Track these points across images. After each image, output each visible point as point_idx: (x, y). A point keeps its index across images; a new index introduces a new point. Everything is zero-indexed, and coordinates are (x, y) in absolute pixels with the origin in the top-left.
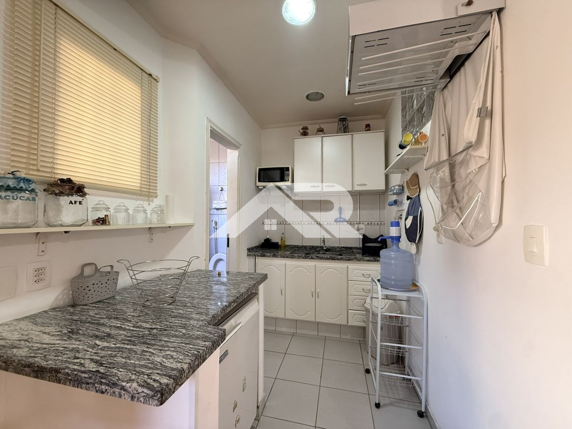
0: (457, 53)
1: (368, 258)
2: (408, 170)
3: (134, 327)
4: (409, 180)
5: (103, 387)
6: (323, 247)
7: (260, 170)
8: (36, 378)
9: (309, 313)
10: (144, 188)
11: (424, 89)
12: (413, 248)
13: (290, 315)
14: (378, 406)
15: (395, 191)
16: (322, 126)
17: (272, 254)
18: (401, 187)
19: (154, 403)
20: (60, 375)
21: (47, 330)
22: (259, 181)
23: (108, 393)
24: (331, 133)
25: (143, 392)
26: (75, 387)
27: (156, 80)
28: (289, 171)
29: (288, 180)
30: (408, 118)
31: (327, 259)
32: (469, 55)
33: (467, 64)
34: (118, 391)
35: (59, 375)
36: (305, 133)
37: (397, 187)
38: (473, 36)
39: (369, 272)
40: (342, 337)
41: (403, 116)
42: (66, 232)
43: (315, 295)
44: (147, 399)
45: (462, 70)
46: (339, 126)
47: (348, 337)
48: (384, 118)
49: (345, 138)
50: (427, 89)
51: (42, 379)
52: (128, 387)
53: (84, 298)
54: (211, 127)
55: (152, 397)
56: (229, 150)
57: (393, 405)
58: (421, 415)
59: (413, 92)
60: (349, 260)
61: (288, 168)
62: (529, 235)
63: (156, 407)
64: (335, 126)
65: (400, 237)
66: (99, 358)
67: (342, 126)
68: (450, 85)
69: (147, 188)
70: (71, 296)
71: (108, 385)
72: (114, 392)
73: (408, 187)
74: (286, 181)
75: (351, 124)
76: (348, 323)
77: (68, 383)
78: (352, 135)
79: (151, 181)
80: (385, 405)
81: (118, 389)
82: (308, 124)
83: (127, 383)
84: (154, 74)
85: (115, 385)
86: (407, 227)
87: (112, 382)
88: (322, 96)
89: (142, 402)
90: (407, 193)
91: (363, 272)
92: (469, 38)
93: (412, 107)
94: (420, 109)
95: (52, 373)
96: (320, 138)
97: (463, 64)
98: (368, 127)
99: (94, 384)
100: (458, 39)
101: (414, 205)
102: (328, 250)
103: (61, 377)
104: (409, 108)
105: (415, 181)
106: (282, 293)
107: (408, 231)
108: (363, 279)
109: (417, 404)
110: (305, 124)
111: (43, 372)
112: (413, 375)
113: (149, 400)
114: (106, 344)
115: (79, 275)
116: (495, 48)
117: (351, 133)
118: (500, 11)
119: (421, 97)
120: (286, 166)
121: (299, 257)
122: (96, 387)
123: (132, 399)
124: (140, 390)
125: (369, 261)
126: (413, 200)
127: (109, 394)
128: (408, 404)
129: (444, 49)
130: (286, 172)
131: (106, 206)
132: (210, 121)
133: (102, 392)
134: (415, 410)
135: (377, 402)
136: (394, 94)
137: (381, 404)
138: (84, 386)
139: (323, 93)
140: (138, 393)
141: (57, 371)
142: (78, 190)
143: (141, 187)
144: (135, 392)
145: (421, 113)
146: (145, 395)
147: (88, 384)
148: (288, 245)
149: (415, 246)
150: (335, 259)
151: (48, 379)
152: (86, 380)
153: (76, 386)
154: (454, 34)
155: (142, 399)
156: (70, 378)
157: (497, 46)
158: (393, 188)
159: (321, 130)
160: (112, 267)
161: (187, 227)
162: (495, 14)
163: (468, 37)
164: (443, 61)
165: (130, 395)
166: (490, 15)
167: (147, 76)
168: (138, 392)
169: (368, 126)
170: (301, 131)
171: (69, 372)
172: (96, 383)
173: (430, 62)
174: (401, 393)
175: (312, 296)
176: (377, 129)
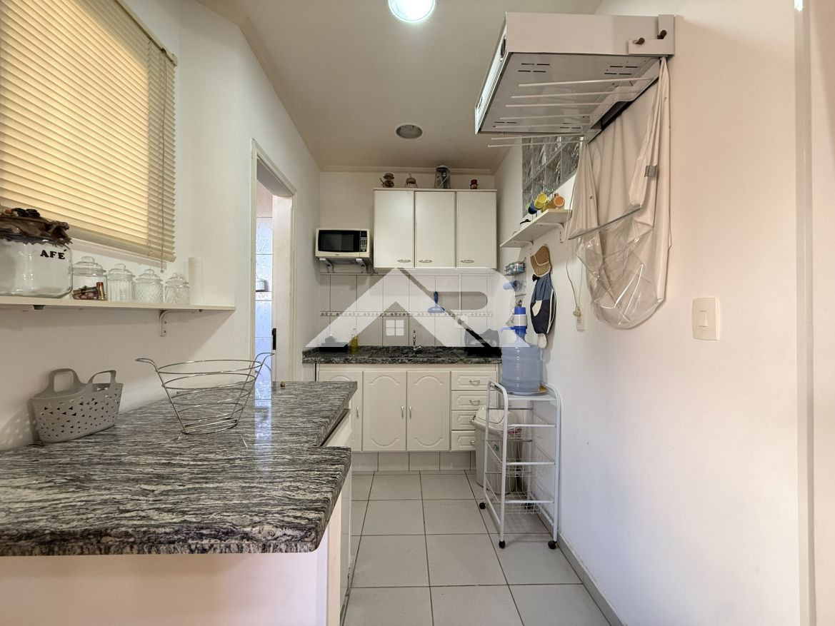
0: (617, 99)
1: (477, 359)
2: (532, 242)
3: (194, 460)
4: (536, 255)
5: (205, 542)
6: (412, 347)
7: (321, 233)
8: (48, 555)
9: (398, 440)
10: (154, 243)
11: (560, 139)
12: (541, 340)
13: (370, 447)
14: (502, 545)
15: (515, 270)
16: (414, 176)
17: (343, 359)
18: (522, 265)
19: (305, 547)
20: (109, 539)
21: (17, 482)
22: (320, 250)
23: (214, 549)
24: (426, 187)
25: (285, 534)
26: (144, 553)
27: (171, 61)
28: (366, 236)
29: (366, 251)
30: (533, 175)
31: (423, 362)
32: (629, 104)
33: (625, 114)
34: (237, 542)
35: (104, 540)
36: (389, 183)
37: (517, 265)
38: (635, 81)
39: (478, 378)
40: (441, 469)
41: (524, 173)
42: (36, 307)
43: (407, 414)
44: (293, 544)
45: (618, 120)
46: (437, 179)
47: (451, 468)
48: (493, 174)
49: (445, 196)
50: (564, 139)
51: (64, 554)
52: (257, 532)
53: (63, 429)
54: (258, 156)
55: (302, 539)
56: (275, 198)
57: (521, 541)
58: (552, 545)
59: (542, 142)
60: (453, 363)
61: (366, 232)
62: (700, 309)
63: (309, 553)
64: (432, 178)
65: (526, 327)
66: (171, 506)
67: (441, 178)
68: (600, 139)
69: (159, 245)
70: (28, 430)
71: (215, 537)
72: (228, 547)
73: (534, 264)
74: (362, 251)
75: (453, 179)
76: (450, 448)
77: (128, 549)
78: (456, 192)
79: (166, 232)
80: (511, 543)
81: (236, 539)
82: (395, 172)
83: (253, 527)
84: (171, 50)
85: (229, 534)
86: (535, 315)
87: (225, 531)
88: (419, 132)
89: (284, 550)
90: (531, 272)
91: (472, 378)
92: (631, 84)
93: (540, 162)
94: (552, 165)
95: (89, 539)
96: (412, 193)
97: (619, 114)
98: (474, 184)
99: (185, 541)
100: (620, 82)
101: (544, 286)
102: (419, 352)
103: (110, 543)
104: (535, 163)
105: (544, 256)
106: (358, 416)
107: (535, 320)
108: (471, 387)
109: (545, 535)
110: (389, 170)
111: (64, 540)
112: (537, 499)
113: (296, 545)
114: (163, 488)
115: (45, 391)
116: (663, 99)
117: (456, 190)
118: (669, 57)
119: (554, 150)
120: (362, 230)
121: (384, 362)
122: (190, 546)
123: (264, 549)
124: (279, 532)
125: (478, 363)
126: (541, 281)
127: (218, 551)
128: (536, 537)
129: (604, 91)
130: (362, 239)
131: (100, 268)
132: (257, 145)
133: (204, 551)
134: (544, 542)
135: (502, 541)
136: (513, 142)
137: (506, 543)
138: (163, 547)
139: (420, 127)
140: (275, 539)
141: (100, 534)
142: (57, 233)
143: (150, 241)
144: (270, 538)
145: (554, 170)
146: (290, 538)
147: (173, 542)
148: (362, 347)
149: (545, 337)
150: (434, 363)
151: (79, 551)
152: (168, 537)
153: (146, 550)
154: (617, 75)
155: (283, 546)
156: (132, 540)
157: (666, 98)
158: (511, 266)
159: (411, 182)
160: (113, 373)
161: (225, 313)
162: (664, 60)
163: (630, 82)
164: (597, 106)
165: (261, 545)
166: (659, 61)
167: (158, 52)
168: (275, 537)
169: (474, 182)
170: (384, 180)
171: (130, 530)
172: (188, 539)
173: (574, 104)
174: (526, 525)
175: (403, 416)
176: (486, 188)
